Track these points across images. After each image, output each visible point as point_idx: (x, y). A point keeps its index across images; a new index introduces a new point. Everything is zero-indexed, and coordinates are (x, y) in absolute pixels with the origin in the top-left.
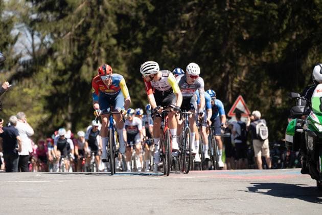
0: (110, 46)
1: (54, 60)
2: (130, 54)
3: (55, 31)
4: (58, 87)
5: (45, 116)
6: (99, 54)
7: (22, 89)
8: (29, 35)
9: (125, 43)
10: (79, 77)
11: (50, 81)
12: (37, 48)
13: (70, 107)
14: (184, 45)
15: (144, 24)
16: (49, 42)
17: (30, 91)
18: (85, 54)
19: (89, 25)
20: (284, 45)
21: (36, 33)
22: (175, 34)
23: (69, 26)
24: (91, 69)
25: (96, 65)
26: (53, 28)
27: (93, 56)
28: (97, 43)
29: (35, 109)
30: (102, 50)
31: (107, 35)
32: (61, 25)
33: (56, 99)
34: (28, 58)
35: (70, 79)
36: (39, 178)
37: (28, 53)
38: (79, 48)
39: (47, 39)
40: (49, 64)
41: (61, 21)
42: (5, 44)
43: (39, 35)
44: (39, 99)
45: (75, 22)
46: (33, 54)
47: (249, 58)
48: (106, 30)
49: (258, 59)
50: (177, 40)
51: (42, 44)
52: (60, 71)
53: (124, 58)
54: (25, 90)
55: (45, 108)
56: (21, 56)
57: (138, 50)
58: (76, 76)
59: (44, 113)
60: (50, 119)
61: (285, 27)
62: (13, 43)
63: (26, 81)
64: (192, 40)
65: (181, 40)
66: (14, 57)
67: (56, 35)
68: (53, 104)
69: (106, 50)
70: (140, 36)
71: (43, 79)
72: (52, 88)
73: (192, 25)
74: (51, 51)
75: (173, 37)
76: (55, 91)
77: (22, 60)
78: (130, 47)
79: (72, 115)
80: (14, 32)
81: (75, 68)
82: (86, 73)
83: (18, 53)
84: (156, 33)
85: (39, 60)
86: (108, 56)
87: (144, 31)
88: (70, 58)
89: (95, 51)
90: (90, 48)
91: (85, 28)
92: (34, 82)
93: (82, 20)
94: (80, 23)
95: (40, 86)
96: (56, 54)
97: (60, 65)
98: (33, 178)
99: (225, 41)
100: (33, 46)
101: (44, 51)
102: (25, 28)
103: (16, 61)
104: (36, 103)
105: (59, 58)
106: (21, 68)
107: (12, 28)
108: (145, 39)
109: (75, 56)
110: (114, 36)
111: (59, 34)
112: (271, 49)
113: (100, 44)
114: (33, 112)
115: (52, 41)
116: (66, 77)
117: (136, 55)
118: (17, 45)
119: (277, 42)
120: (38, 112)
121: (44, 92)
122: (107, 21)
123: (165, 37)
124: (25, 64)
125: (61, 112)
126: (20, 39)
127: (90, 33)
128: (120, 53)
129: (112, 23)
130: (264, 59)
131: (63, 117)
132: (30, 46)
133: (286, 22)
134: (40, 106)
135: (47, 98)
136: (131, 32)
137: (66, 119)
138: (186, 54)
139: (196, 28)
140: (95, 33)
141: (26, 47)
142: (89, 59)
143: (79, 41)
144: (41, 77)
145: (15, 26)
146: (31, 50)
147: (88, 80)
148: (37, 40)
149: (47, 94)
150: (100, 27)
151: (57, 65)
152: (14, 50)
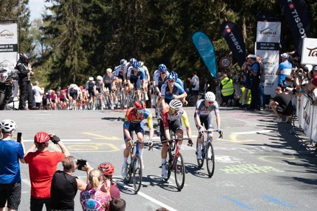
0: (79, 50)
1: (52, 57)
2: (89, 54)
3: (53, 43)
4: (54, 70)
5: (48, 84)
6: (74, 54)
7: (37, 71)
8: (41, 45)
9: (86, 49)
10: (64, 65)
11: (50, 67)
12: (44, 51)
13: (60, 80)
14: (115, 50)
15: (95, 40)
16: (50, 49)
17: (41, 72)
18: (67, 55)
19: (69, 40)
20: (162, 50)
21: (44, 44)
22: (110, 44)
23: (59, 41)
24: (70, 61)
25: (72, 60)
26: (52, 41)
27: (71, 55)
28: (73, 49)
29: (44, 80)
30: (76, 52)
31: (78, 45)
32: (56, 40)
33: (54, 75)
34: (40, 56)
35: (60, 66)
36: (46, 113)
37: (40, 54)
38: (65, 51)
39: (49, 47)
40: (50, 59)
41: (56, 38)
42: (29, 49)
43: (45, 45)
44: (46, 75)
45: (62, 39)
46: (42, 54)
47: (146, 56)
48: (77, 42)
49: (150, 57)
50: (112, 47)
51: (47, 49)
52: (55, 62)
53: (86, 56)
54: (39, 71)
55: (48, 79)
56: (36, 55)
57: (93, 52)
58: (63, 65)
59: (48, 82)
60: (50, 85)
61: (162, 41)
62: (33, 49)
63: (39, 67)
64: (119, 47)
65: (113, 47)
66: (33, 55)
67: (53, 45)
68: (52, 78)
69: (77, 52)
70: (93, 45)
71: (47, 66)
72: (52, 70)
73: (118, 40)
74: (51, 53)
75: (109, 46)
76: (53, 72)
77: (37, 57)
78: (89, 50)
79: (61, 83)
80: (33, 44)
81: (62, 61)
82: (68, 63)
83: (35, 54)
84: (101, 44)
85: (45, 57)
86: (78, 55)
87: (96, 43)
88: (60, 56)
89: (72, 53)
90: (69, 51)
91: (67, 42)
92: (43, 67)
93: (66, 38)
94: (65, 39)
95: (46, 69)
96: (53, 54)
97: (55, 59)
98: (42, 113)
99: (134, 47)
100: (42, 51)
101: (47, 53)
102: (39, 42)
103: (34, 57)
104: (44, 77)
105: (55, 56)
106: (37, 61)
107: (32, 42)
108: (96, 46)
109: (62, 55)
110: (81, 46)
111: (55, 45)
112: (156, 52)
113: (74, 50)
114: (42, 82)
115: (52, 49)
116: (58, 65)
117: (92, 54)
118: (35, 50)
119: (159, 48)
120: (45, 82)
121: (47, 72)
122: (78, 38)
123: (105, 46)
124: (38, 59)
125: (55, 81)
126: (36, 47)
127: (70, 44)
128: (84, 54)
129: (81, 40)
130: (153, 57)
131: (57, 84)
132: (41, 50)
133: (163, 39)
134: (45, 79)
135: (49, 75)
136: (89, 44)
137: (58, 85)
138: (116, 54)
139: (120, 41)
140: (72, 44)
141: (39, 51)
142: (69, 57)
143: (64, 48)
144: (46, 65)
145: (34, 41)
146: (41, 53)
147: (69, 66)
148: (44, 48)
149: (49, 73)
150: (74, 41)
151: (53, 60)
152: (33, 52)
